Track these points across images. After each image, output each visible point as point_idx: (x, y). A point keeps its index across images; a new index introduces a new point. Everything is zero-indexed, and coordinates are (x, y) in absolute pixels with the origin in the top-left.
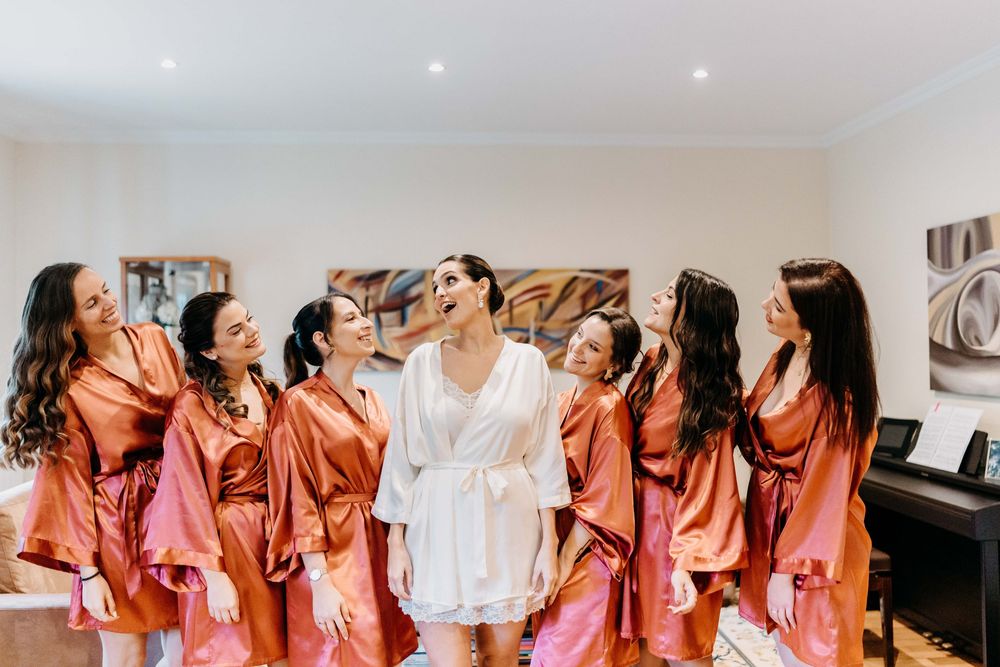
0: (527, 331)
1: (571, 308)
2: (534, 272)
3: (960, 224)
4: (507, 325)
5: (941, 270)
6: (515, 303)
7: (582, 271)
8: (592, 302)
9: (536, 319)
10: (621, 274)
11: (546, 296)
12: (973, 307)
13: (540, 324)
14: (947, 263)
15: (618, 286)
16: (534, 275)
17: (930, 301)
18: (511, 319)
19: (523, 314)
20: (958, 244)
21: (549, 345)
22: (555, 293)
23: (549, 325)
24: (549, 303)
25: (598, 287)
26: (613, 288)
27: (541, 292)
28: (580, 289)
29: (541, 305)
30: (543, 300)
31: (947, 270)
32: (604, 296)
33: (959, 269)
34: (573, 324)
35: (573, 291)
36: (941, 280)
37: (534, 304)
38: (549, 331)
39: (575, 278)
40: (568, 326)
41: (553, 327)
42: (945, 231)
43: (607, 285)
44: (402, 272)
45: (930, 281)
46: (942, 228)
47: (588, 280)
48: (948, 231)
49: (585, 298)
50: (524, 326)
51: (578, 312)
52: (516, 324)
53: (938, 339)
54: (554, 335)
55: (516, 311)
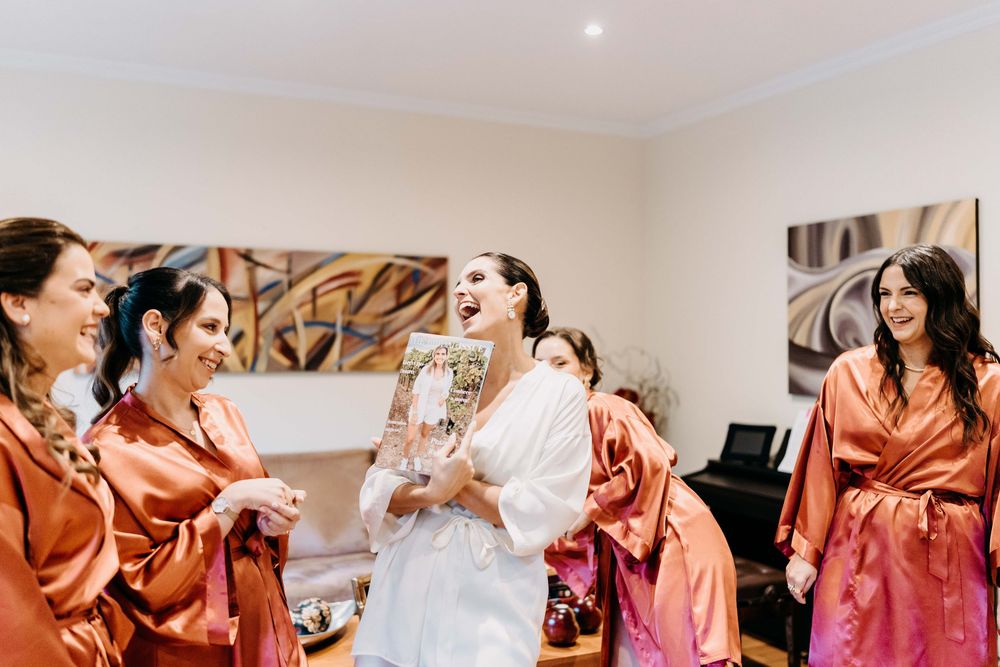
0: (333, 325)
1: (384, 300)
2: (341, 255)
3: (835, 223)
4: (309, 318)
5: (808, 269)
6: (320, 291)
7: (398, 256)
8: (407, 295)
9: (344, 312)
10: (439, 263)
11: (356, 284)
12: (853, 308)
13: (348, 318)
14: (816, 260)
15: (436, 276)
16: (343, 259)
17: (791, 301)
18: (314, 311)
19: (329, 305)
20: (832, 242)
21: (357, 344)
22: (366, 281)
23: (359, 319)
24: (359, 292)
25: (415, 276)
26: (432, 277)
27: (350, 279)
28: (395, 278)
29: (349, 295)
30: (353, 289)
31: (816, 269)
32: (422, 286)
33: (833, 268)
34: (387, 319)
35: (387, 280)
36: (805, 279)
37: (341, 295)
38: (358, 325)
39: (389, 266)
40: (380, 321)
41: (364, 321)
42: (814, 230)
43: (425, 274)
44: (176, 249)
45: (791, 281)
46: (810, 227)
47: (403, 268)
48: (818, 230)
49: (400, 288)
50: (330, 320)
51: (391, 304)
52: (320, 318)
53: (800, 340)
54: (364, 331)
55: (320, 302)
